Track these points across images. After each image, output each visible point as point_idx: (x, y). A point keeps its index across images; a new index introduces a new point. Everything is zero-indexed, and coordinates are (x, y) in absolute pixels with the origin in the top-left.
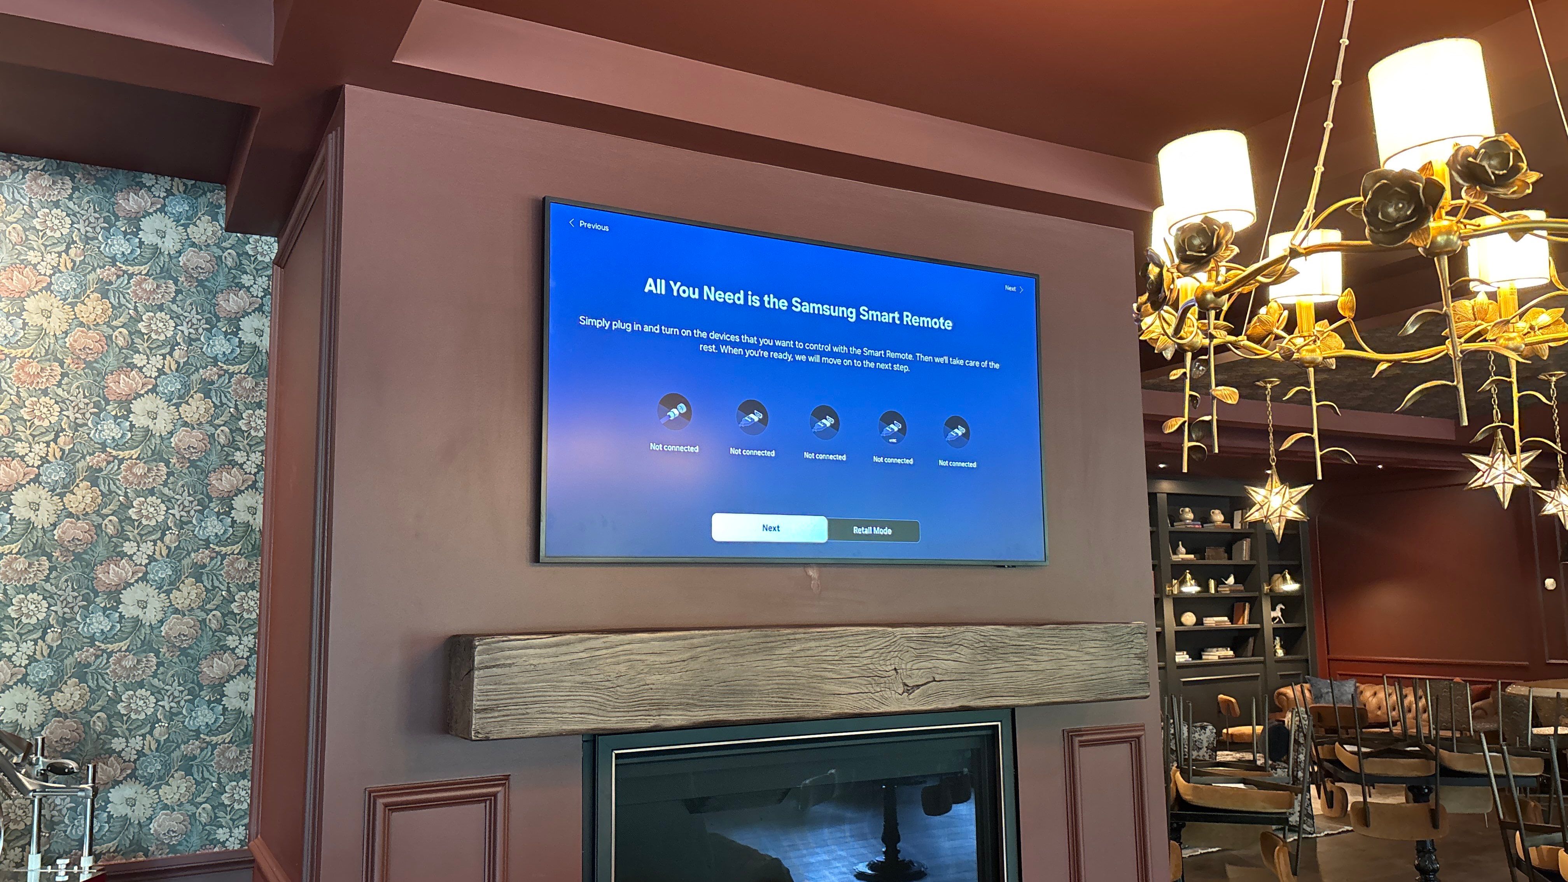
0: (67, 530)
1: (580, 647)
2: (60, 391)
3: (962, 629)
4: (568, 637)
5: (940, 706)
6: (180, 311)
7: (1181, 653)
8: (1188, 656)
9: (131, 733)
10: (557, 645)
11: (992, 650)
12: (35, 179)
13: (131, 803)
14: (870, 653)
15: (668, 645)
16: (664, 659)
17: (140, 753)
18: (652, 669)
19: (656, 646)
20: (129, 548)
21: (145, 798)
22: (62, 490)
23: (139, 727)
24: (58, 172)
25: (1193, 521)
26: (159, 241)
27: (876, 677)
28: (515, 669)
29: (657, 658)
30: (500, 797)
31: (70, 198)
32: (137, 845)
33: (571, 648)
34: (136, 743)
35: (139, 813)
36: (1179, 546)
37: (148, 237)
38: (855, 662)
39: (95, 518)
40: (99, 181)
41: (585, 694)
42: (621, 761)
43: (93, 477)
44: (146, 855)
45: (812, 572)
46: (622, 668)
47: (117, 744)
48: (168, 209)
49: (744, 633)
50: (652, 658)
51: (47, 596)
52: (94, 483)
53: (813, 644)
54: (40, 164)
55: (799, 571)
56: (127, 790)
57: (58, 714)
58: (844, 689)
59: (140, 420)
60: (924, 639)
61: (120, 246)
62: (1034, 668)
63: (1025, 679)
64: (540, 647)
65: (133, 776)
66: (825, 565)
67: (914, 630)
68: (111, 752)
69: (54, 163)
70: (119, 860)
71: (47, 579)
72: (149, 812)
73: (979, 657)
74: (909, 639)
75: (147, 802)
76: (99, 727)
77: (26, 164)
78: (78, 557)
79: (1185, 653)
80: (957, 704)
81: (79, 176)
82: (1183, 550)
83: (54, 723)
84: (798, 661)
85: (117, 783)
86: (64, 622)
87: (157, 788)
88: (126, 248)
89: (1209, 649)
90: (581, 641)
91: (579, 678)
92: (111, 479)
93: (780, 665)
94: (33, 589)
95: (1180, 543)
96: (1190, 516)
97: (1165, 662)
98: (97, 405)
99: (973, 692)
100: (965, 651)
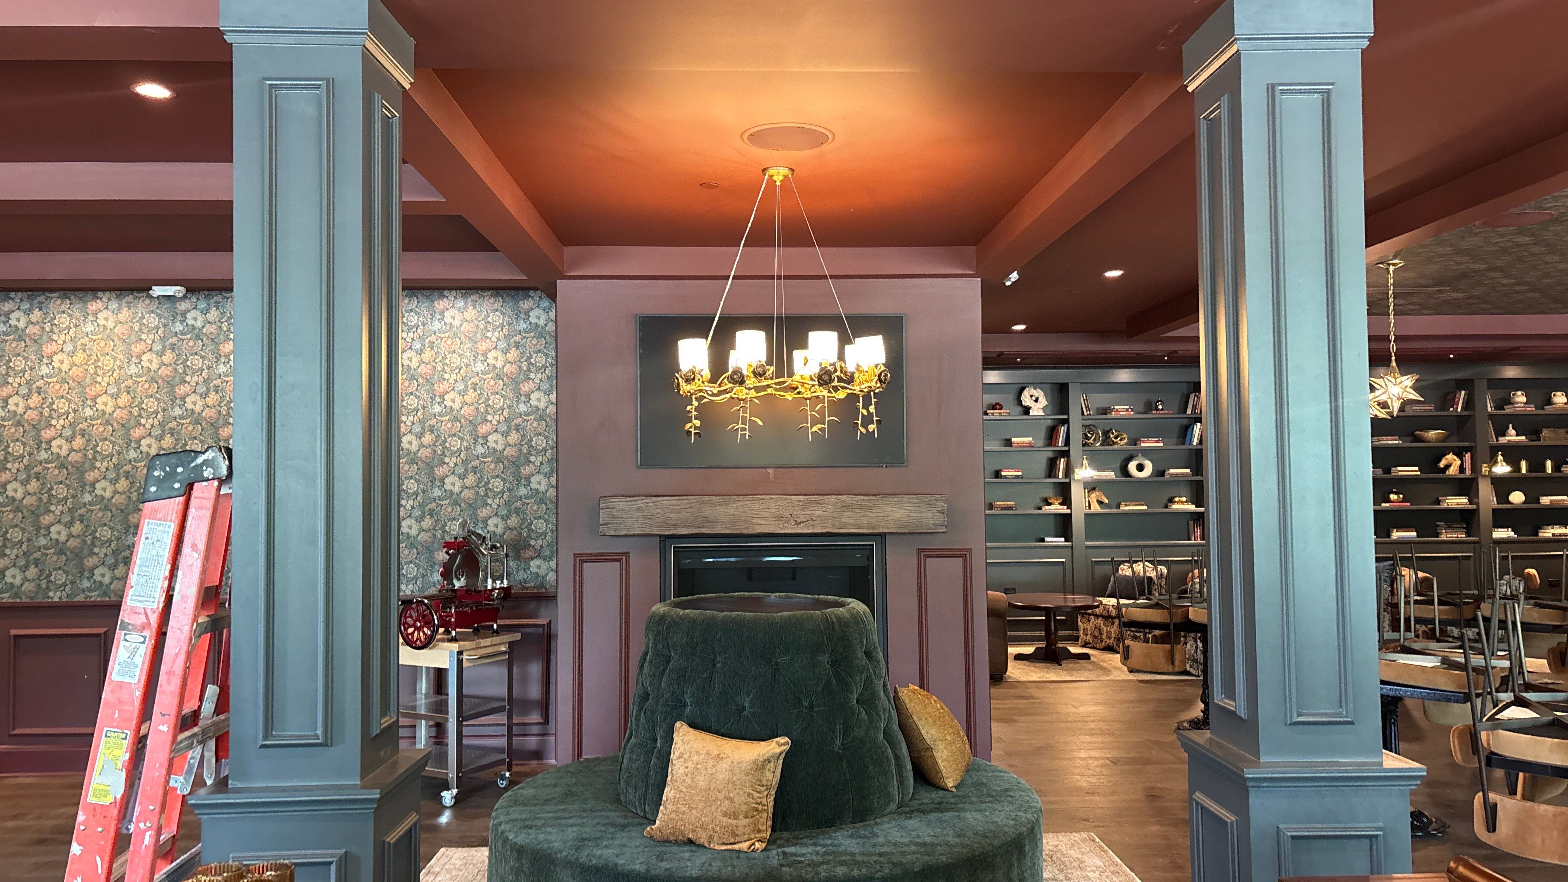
0: (509, 452)
1: (641, 502)
2: (503, 392)
3: (829, 497)
4: (636, 498)
5: (815, 531)
6: (547, 352)
7: (1506, 530)
8: (1513, 533)
9: (537, 538)
10: (632, 501)
11: (847, 507)
12: (488, 300)
13: (539, 567)
14: (777, 507)
15: (679, 502)
16: (677, 507)
17: (541, 547)
18: (672, 512)
19: (674, 502)
20: (532, 459)
21: (545, 566)
22: (505, 435)
23: (540, 536)
24: (496, 296)
25: (1525, 403)
26: (537, 321)
27: (780, 518)
28: (615, 509)
29: (674, 507)
30: (624, 560)
31: (502, 306)
32: (542, 585)
33: (638, 502)
34: (540, 542)
35: (542, 572)
36: (1508, 428)
37: (533, 320)
38: (770, 510)
39: (519, 446)
40: (513, 297)
41: (643, 520)
42: (677, 550)
43: (517, 428)
44: (546, 589)
45: (770, 471)
46: (659, 511)
47: (532, 542)
48: (540, 306)
49: (714, 498)
50: (672, 507)
51: (503, 480)
52: (518, 431)
53: (748, 503)
54: (489, 293)
55: (764, 470)
56: (537, 562)
57: (510, 529)
58: (763, 522)
59: (534, 402)
60: (806, 502)
61: (522, 325)
62: (871, 515)
63: (865, 521)
64: (626, 501)
65: (539, 556)
66: (777, 467)
67: (801, 497)
68: (530, 545)
69: (495, 292)
70: (535, 591)
71: (503, 472)
72: (546, 572)
73: (838, 510)
74: (799, 501)
75: (545, 567)
76: (525, 535)
77: (485, 294)
78: (514, 463)
79: (1510, 529)
80: (824, 531)
81: (505, 296)
82: (1513, 432)
83: (509, 532)
84: (740, 510)
85: (533, 559)
86: (510, 490)
87: (549, 562)
88: (525, 326)
89: (1546, 527)
90: (642, 500)
91: (640, 514)
92: (524, 429)
93: (732, 511)
94: (497, 476)
95: (1510, 426)
96: (1523, 399)
97: (1480, 537)
98: (517, 397)
99: (834, 526)
100: (830, 507)
